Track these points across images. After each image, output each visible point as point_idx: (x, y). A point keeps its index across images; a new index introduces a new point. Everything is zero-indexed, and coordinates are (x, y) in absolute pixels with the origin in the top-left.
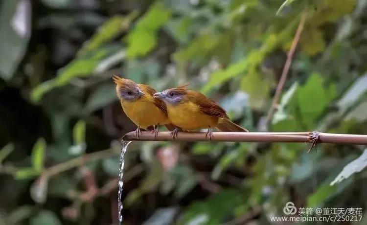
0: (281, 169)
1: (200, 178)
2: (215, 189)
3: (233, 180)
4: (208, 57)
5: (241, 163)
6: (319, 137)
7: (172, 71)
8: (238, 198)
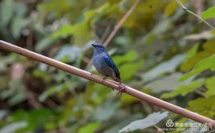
0: (89, 108)
1: (30, 95)
2: (37, 106)
3: (52, 104)
4: (63, 14)
5: (62, 95)
6: (125, 88)
7: (34, 16)
8: (52, 117)
